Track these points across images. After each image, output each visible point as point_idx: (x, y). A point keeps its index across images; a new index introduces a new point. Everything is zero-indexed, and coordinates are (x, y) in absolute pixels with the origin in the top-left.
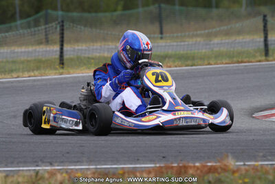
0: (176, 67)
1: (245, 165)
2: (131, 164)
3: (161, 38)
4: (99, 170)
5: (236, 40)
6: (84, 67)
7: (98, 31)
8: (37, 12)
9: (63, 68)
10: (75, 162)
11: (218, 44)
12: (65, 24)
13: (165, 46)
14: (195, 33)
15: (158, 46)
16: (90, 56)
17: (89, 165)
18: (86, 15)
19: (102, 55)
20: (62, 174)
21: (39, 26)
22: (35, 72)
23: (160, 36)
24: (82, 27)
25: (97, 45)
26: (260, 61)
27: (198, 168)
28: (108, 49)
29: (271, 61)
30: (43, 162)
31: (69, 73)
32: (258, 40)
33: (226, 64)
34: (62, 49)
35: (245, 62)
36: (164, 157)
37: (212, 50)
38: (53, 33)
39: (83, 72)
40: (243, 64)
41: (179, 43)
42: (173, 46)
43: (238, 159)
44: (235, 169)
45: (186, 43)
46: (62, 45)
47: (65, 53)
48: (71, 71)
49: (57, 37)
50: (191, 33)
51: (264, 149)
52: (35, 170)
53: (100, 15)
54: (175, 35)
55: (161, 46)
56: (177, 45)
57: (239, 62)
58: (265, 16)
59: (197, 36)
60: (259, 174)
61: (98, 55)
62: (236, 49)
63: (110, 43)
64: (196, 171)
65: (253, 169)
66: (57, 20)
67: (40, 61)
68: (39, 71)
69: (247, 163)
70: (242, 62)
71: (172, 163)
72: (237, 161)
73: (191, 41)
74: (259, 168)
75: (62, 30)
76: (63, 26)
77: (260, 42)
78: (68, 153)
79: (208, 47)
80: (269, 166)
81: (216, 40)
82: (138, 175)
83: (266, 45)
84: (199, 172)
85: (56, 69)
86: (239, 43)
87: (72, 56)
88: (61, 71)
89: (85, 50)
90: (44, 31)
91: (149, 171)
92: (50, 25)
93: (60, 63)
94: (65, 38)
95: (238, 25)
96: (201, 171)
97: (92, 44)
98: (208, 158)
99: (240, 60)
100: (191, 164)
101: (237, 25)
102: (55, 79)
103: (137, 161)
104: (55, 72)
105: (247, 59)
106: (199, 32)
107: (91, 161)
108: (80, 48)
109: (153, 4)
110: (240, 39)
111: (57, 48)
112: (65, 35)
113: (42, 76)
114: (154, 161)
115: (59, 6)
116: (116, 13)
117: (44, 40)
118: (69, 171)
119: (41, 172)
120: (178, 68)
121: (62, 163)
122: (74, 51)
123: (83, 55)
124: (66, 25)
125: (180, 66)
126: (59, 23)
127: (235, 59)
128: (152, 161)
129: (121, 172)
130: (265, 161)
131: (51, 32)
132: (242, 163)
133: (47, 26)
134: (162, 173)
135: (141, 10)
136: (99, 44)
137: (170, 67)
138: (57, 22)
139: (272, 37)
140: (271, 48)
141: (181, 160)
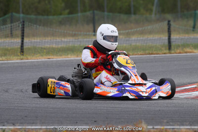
1: (153, 128)
2: (72, 126)
4: (48, 130)
5: (148, 38)
6: (39, 55)
7: (49, 29)
8: (5, 14)
9: (23, 55)
10: (31, 123)
11: (135, 40)
16: (43, 47)
17: (41, 126)
18: (40, 17)
19: (51, 46)
21: (6, 24)
22: (3, 57)
23: (93, 33)
24: (38, 26)
25: (48, 39)
26: (165, 54)
28: (56, 42)
29: (173, 53)
30: (8, 123)
31: (27, 59)
32: (164, 38)
33: (141, 55)
34: (22, 41)
36: (95, 121)
37: (131, 45)
38: (16, 30)
39: (38, 58)
40: (153, 55)
43: (149, 124)
44: (147, 131)
46: (23, 39)
47: (25, 44)
48: (29, 57)
49: (19, 32)
51: (167, 117)
52: (2, 128)
53: (51, 17)
57: (150, 54)
58: (169, 21)
61: (48, 46)
62: (148, 44)
63: (58, 38)
65: (160, 131)
66: (19, 20)
67: (7, 50)
68: (6, 57)
69: (155, 127)
70: (152, 54)
71: (101, 126)
72: (148, 126)
74: (164, 131)
75: (23, 28)
76: (24, 25)
78: (26, 117)
79: (128, 42)
80: (171, 130)
81: (134, 38)
83: (170, 42)
85: (18, 56)
86: (150, 40)
87: (29, 47)
88: (22, 57)
89: (40, 42)
90: (10, 28)
92: (15, 24)
93: (21, 52)
94: (25, 34)
97: (44, 38)
98: (127, 123)
99: (151, 52)
101: (149, 27)
102: (17, 63)
103: (76, 123)
104: (17, 57)
105: (155, 52)
107: (43, 123)
108: (36, 41)
109: (89, 10)
110: (151, 37)
111: (19, 40)
112: (25, 32)
113: (7, 60)
115: (21, 10)
116: (62, 16)
117: (10, 35)
118: (27, 130)
119: (6, 130)
121: (22, 124)
122: (31, 43)
123: (38, 46)
124: (26, 24)
126: (21, 23)
127: (147, 52)
128: (87, 124)
130: (168, 126)
131: (15, 29)
132: (151, 127)
133: (12, 25)
135: (80, 14)
136: (49, 39)
138: (19, 22)
139: (174, 36)
140: (173, 44)
141: (108, 124)
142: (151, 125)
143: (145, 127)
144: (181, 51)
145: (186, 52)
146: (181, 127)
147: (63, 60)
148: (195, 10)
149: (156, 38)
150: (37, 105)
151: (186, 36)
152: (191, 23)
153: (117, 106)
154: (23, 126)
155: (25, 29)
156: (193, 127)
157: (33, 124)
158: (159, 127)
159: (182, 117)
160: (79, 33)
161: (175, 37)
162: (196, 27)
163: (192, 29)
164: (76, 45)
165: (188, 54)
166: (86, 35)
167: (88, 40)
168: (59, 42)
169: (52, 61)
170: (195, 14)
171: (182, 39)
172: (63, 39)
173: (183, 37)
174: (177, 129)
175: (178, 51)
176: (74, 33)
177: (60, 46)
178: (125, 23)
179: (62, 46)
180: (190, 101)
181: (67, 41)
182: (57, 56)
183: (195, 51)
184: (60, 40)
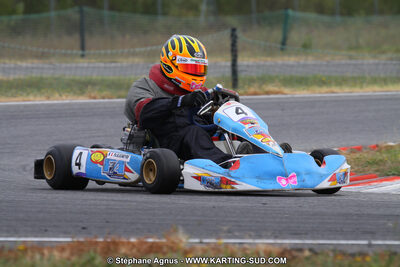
0: (103, 98)
1: (201, 243)
2: (36, 236)
3: (83, 56)
13: (88, 68)
14: (132, 50)
15: (77, 68)
23: (80, 52)
27: (133, 245)
28: (4, 68)
29: (242, 95)
32: (223, 63)
36: (84, 228)
41: (108, 65)
42: (99, 68)
43: (192, 234)
44: (187, 248)
45: (119, 65)
50: (126, 50)
51: (230, 221)
54: (103, 52)
55: (83, 68)
56: (105, 68)
58: (234, 30)
59: (134, 54)
63: (7, 61)
64: (131, 249)
65: (213, 249)
69: (205, 241)
71: (96, 237)
72: (191, 237)
73: (125, 62)
74: (222, 248)
77: (225, 66)
80: (237, 246)
82: (46, 252)
83: (234, 72)
84: (134, 251)
91: (62, 248)
96: (139, 251)
98: (149, 232)
100: (124, 240)
103: (45, 232)
106: (137, 50)
114: (69, 233)
116: (14, 17)
120: (106, 100)
125: (109, 98)
128: (66, 233)
129: (21, 247)
130: (230, 238)
132: (197, 240)
134: (82, 250)
135: (53, 14)
137: (95, 98)
139: (243, 61)
140: (241, 76)
141: (109, 234)
142: (195, 237)
143: (184, 240)
144: (258, 90)
145: (267, 93)
146: (257, 241)
147: (18, 106)
148: (286, 8)
151: (269, 61)
152: (277, 34)
156: (279, 241)
158: (213, 241)
159: (258, 222)
160: (52, 51)
161: (245, 63)
162: (288, 42)
163: (279, 46)
164: (44, 76)
165: (272, 96)
166: (65, 55)
167: (69, 65)
168: (10, 68)
170: (287, 17)
171: (258, 67)
172: (19, 63)
173: (262, 63)
174: (250, 244)
175: (252, 90)
176: (41, 50)
177: (12, 77)
178: (146, 32)
179: (17, 77)
181: (27, 68)
182: (7, 96)
183: (286, 90)
184: (12, 65)
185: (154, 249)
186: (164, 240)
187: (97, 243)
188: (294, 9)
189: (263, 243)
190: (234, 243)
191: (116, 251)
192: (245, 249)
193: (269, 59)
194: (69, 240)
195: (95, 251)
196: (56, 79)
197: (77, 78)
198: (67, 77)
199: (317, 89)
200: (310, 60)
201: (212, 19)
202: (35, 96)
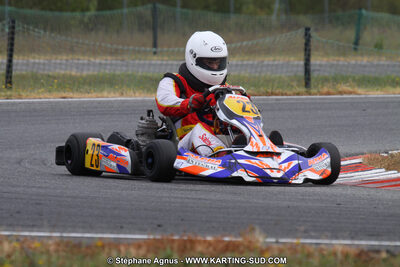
1: (277, 242)
2: (112, 233)
3: (155, 53)
4: (65, 240)
5: (263, 61)
6: (43, 89)
7: (63, 38)
9: (11, 88)
10: (29, 226)
11: (237, 65)
12: (16, 25)
13: (161, 65)
15: (150, 65)
16: (51, 73)
17: (51, 232)
18: (47, 13)
19: (68, 72)
20: (10, 242)
23: (153, 50)
25: (63, 58)
26: (298, 94)
27: (210, 244)
28: (78, 64)
29: (315, 94)
31: (20, 97)
32: (296, 63)
34: (10, 61)
35: (276, 95)
36: (159, 226)
39: (42, 96)
40: (274, 97)
42: (173, 65)
43: (268, 233)
44: (264, 247)
46: (10, 57)
47: (14, 67)
48: (24, 94)
49: (4, 43)
51: (305, 221)
54: (176, 49)
55: (154, 65)
57: (267, 94)
58: (307, 29)
60: (299, 256)
61: (62, 72)
62: (263, 75)
63: (81, 57)
64: (208, 248)
65: (290, 249)
66: (4, 19)
69: (281, 240)
70: (272, 94)
71: (172, 235)
72: (267, 237)
74: (299, 248)
75: (12, 33)
76: (13, 27)
77: (298, 66)
78: (18, 212)
80: (314, 246)
82: (122, 249)
83: (307, 71)
84: (211, 249)
85: (1, 90)
86: (268, 65)
87: (24, 73)
88: (9, 93)
89: (44, 64)
91: (138, 245)
93: (7, 82)
94: (16, 46)
95: (268, 40)
96: (215, 249)
97: (54, 56)
98: (224, 230)
99: (269, 91)
100: (199, 238)
103: (121, 229)
105: (277, 91)
107: (53, 226)
108: (37, 61)
110: (268, 60)
111: (3, 59)
112: (16, 41)
114: (145, 230)
116: (88, 14)
118: (22, 239)
121: (10, 226)
122: (27, 65)
123: (41, 72)
126: (8, 23)
127: (262, 89)
128: (142, 231)
129: (99, 244)
130: (306, 238)
132: (273, 240)
134: (158, 248)
135: (125, 11)
136: (65, 57)
138: (4, 22)
139: (315, 61)
140: (314, 75)
141: (185, 232)
142: (271, 237)
143: (260, 239)
144: (331, 90)
145: (341, 93)
146: (334, 242)
147: (93, 102)
149: (281, 62)
150: (40, 190)
151: (342, 61)
152: (351, 34)
153: (202, 197)
154: (14, 231)
155: (16, 36)
156: (356, 242)
157: (32, 227)
158: (289, 240)
159: (333, 222)
161: (318, 62)
162: (361, 42)
163: (352, 46)
164: (118, 73)
165: (345, 96)
166: (139, 52)
167: (142, 62)
168: (84, 64)
169: (70, 103)
170: (361, 15)
171: (332, 66)
172: (92, 59)
173: (335, 62)
174: (326, 244)
175: (325, 90)
176: (115, 46)
177: (85, 73)
179: (91, 73)
180: (350, 191)
181: (100, 64)
182: (81, 92)
183: (360, 91)
184: (86, 62)
185: (230, 248)
186: (240, 239)
187: (173, 241)
188: (366, 9)
189: (340, 244)
190: (311, 244)
191: (192, 248)
192: (321, 250)
193: (342, 59)
194: (145, 237)
195: (172, 249)
196: (128, 76)
197: (150, 75)
198: (140, 74)
199: (391, 90)
200: (383, 61)
201: (284, 17)
202: (109, 93)
